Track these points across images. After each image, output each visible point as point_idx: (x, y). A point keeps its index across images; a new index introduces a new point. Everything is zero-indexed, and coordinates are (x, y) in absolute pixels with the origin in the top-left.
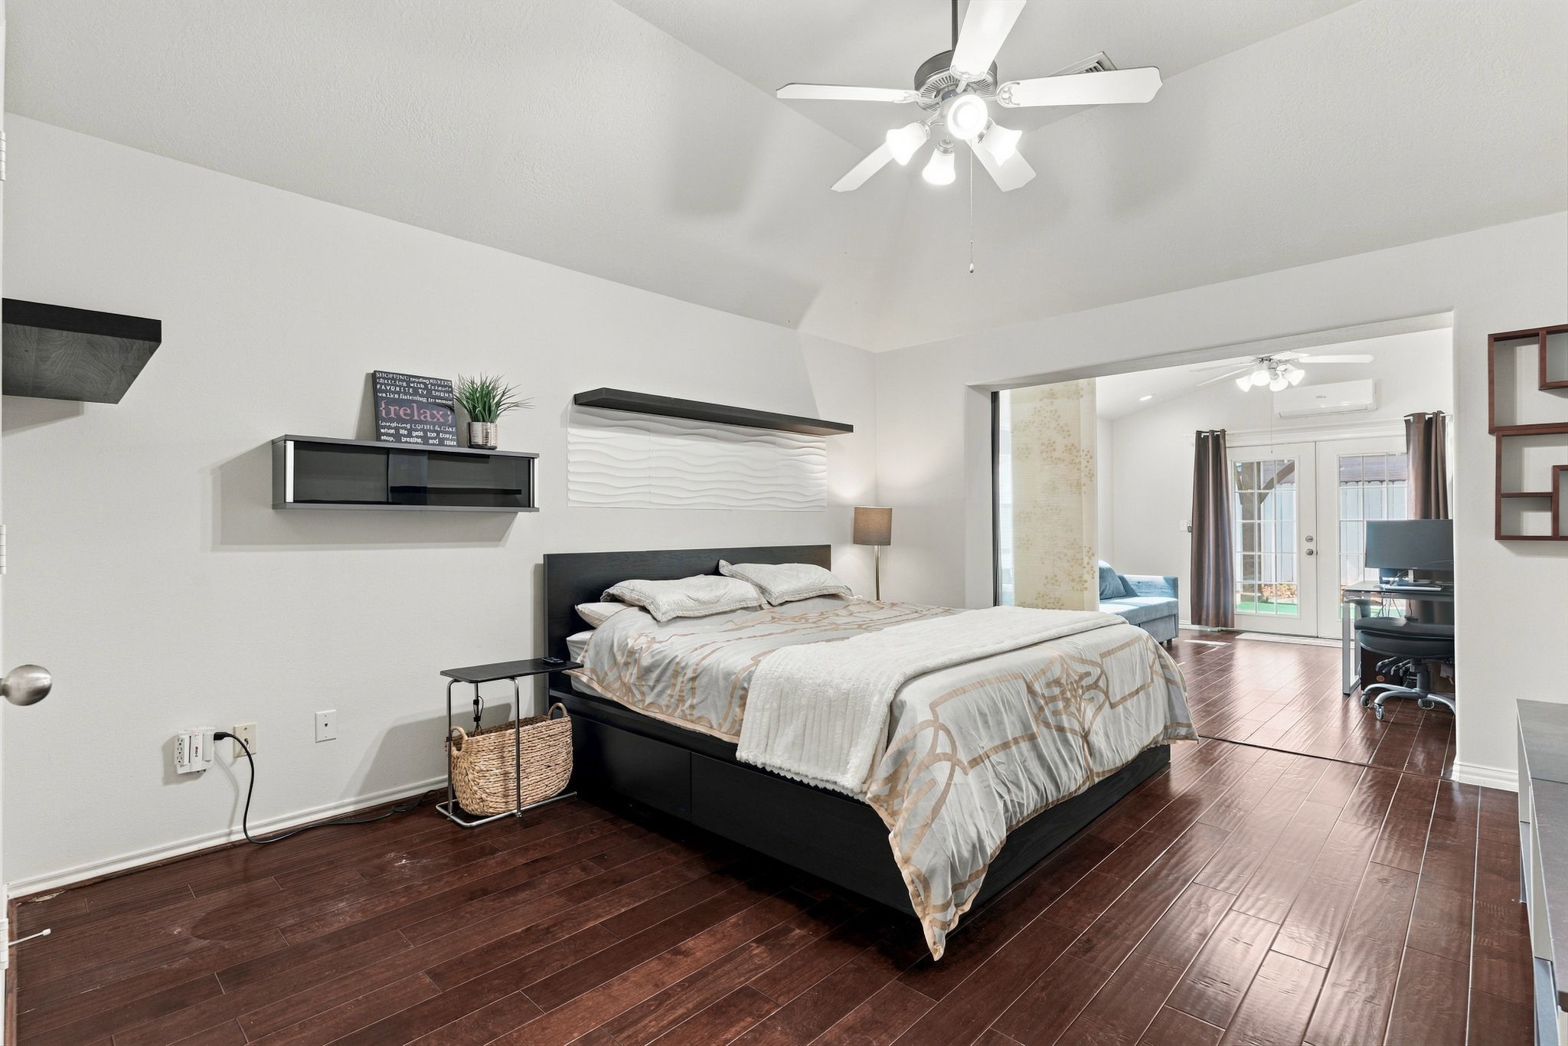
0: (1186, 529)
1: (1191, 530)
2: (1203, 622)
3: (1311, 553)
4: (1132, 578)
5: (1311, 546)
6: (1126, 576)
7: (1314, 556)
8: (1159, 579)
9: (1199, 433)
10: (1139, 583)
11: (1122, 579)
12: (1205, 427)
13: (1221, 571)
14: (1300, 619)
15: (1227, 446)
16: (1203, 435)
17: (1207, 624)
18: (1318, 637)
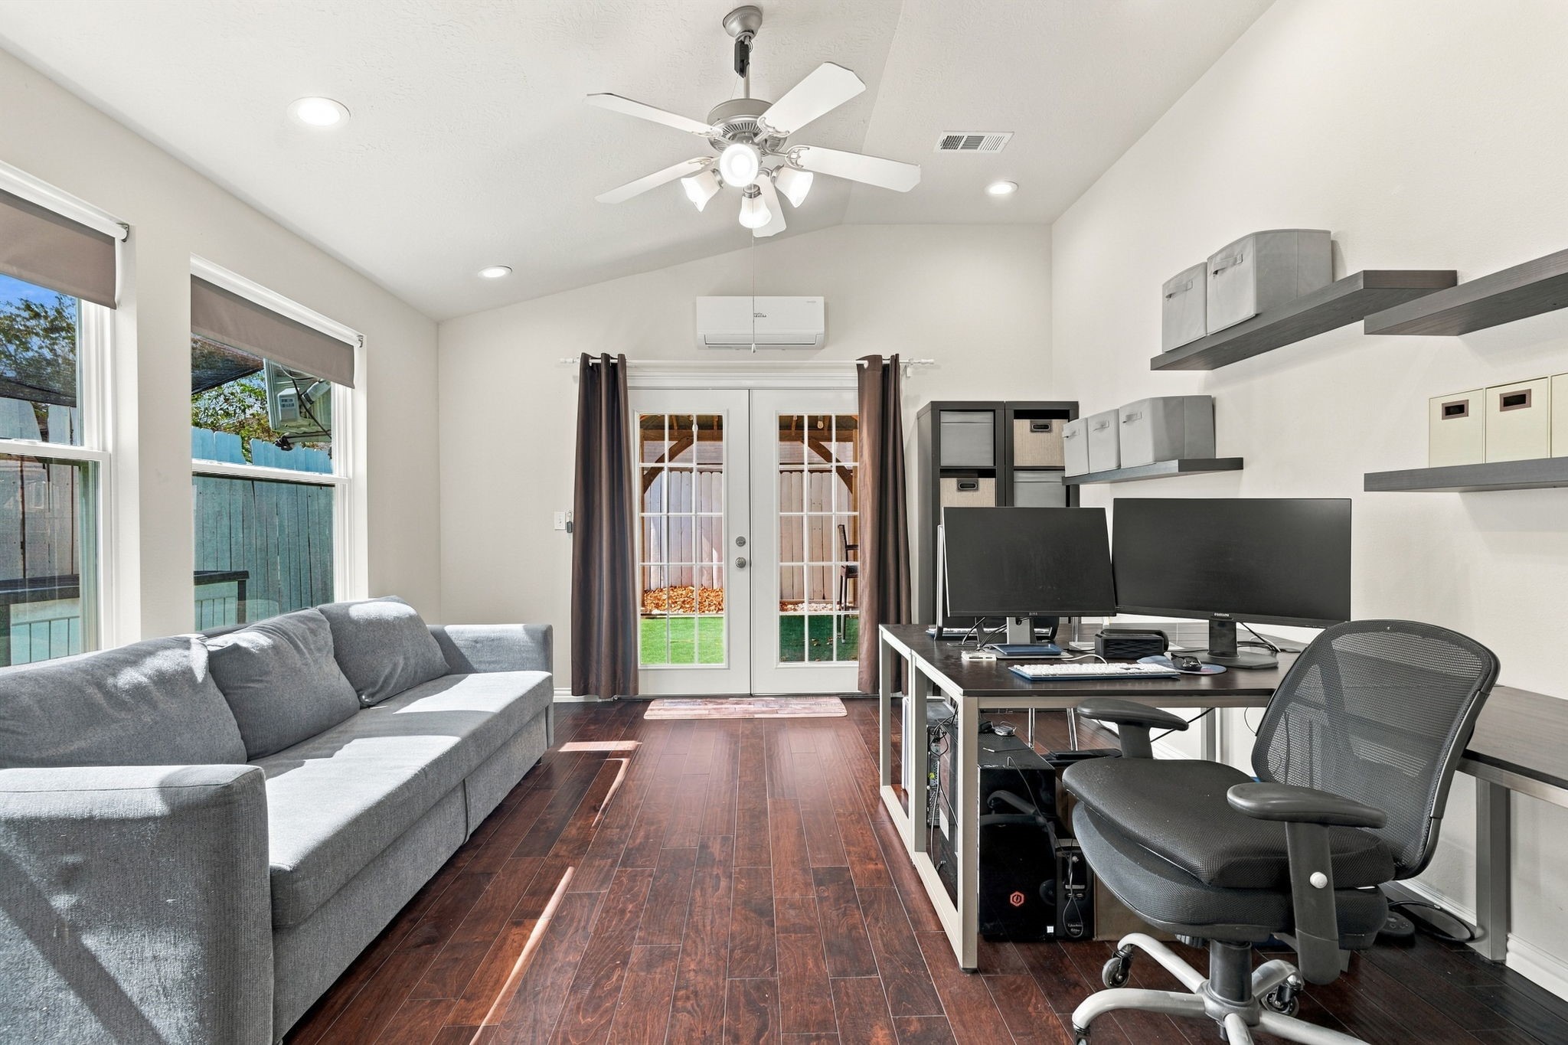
0: (564, 527)
1: (571, 527)
2: (592, 689)
3: (742, 564)
4: (460, 632)
5: (743, 553)
6: (450, 629)
7: (747, 568)
8: (515, 631)
9: (585, 358)
10: (476, 642)
11: (442, 639)
12: (596, 353)
13: (619, 602)
14: (729, 669)
15: (628, 385)
16: (591, 361)
17: (597, 693)
18: (751, 695)
